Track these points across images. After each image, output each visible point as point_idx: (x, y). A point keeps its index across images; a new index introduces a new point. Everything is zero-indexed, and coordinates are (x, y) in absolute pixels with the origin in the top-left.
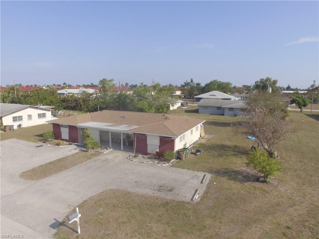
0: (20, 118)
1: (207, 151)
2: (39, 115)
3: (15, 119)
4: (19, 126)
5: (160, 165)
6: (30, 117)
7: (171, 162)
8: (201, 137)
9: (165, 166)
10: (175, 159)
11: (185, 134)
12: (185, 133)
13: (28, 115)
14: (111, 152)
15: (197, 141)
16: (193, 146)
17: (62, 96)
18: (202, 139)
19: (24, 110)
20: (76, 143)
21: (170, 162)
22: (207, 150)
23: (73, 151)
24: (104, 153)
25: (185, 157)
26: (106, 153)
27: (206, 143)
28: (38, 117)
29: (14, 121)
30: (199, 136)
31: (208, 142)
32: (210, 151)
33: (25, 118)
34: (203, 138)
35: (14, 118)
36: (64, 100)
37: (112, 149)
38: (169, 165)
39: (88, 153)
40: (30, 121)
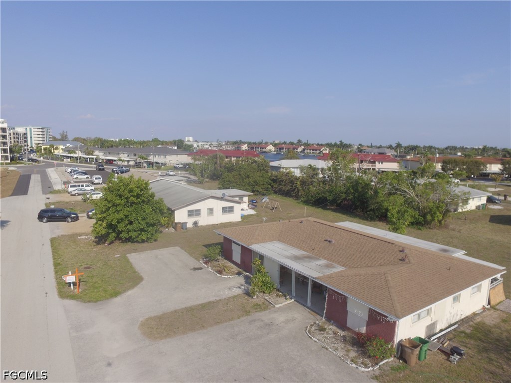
0: (197, 212)
1: (485, 355)
2: (223, 208)
3: (191, 214)
4: (195, 223)
5: (354, 365)
6: (211, 211)
7: (381, 364)
8: (489, 303)
9: (363, 372)
10: (395, 357)
11: (431, 308)
12: (433, 306)
13: (208, 209)
14: (288, 307)
15: (475, 314)
16: (455, 330)
17: (274, 173)
18: (492, 311)
19: (203, 202)
20: (248, 274)
21: (377, 364)
22: (486, 350)
23: (235, 289)
24: (277, 306)
25: (419, 358)
26: (279, 308)
27: (496, 326)
28: (223, 211)
29: (189, 215)
30: (484, 303)
31: (502, 324)
32: (493, 356)
33: (204, 212)
34: (495, 309)
35: (189, 211)
36: (275, 178)
37: (293, 300)
38: (373, 372)
39: (253, 300)
40: (211, 218)
